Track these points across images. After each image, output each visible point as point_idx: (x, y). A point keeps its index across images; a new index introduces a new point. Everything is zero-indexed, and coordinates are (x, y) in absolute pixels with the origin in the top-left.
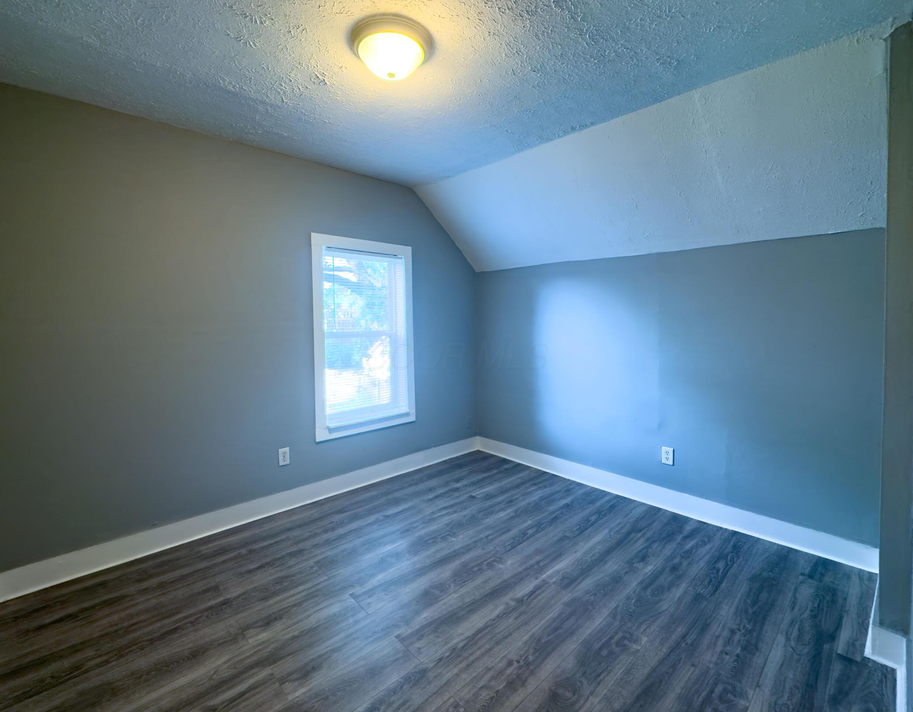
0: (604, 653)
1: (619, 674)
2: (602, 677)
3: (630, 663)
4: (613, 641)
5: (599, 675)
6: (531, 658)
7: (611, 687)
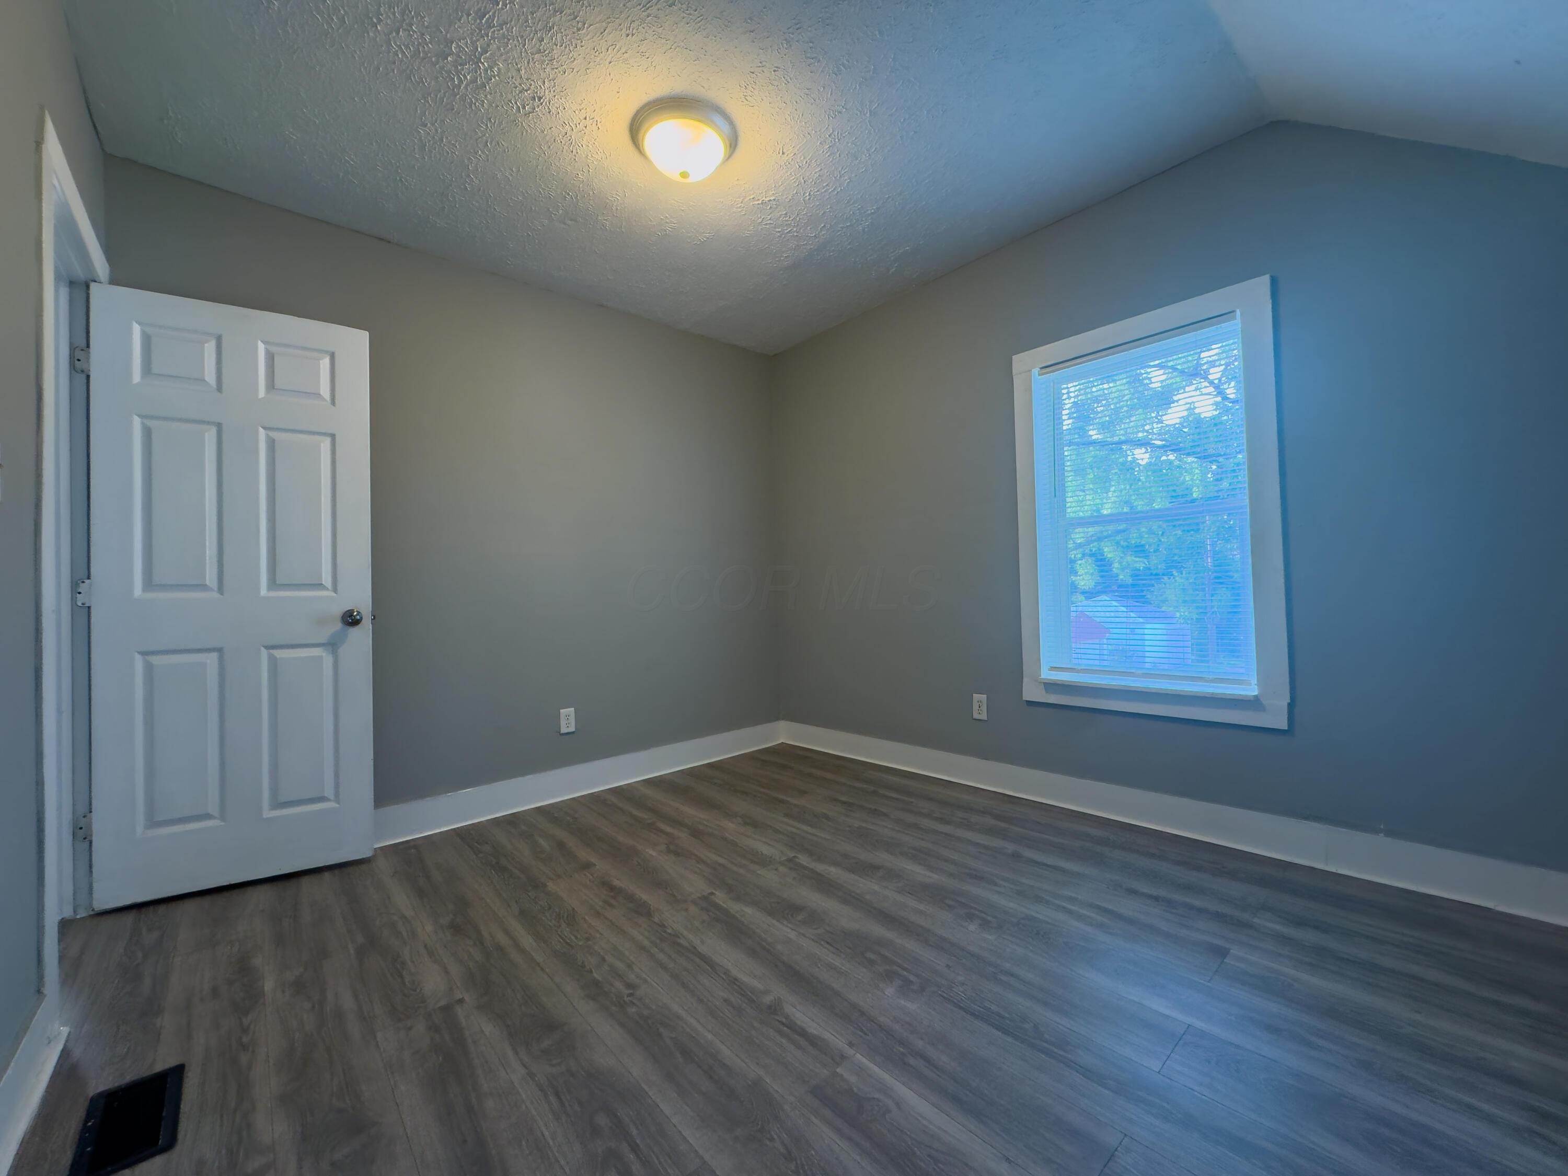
0: (602, 1120)
1: (543, 1129)
2: (552, 1099)
3: (557, 1161)
4: (625, 1148)
5: (557, 1094)
6: (632, 1010)
7: (526, 1107)
